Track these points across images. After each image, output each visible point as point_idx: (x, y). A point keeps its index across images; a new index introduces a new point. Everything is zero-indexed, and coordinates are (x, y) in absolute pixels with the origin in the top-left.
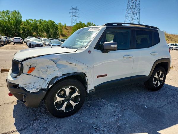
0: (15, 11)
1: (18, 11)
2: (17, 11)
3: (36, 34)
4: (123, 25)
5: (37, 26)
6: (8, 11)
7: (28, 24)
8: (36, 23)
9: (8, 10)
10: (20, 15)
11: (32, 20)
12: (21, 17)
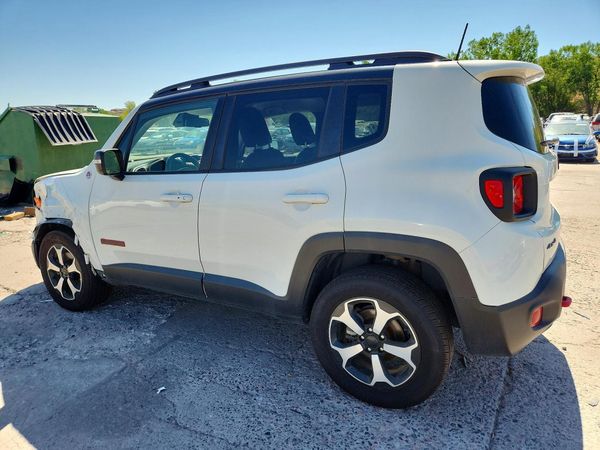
0: (519, 31)
1: (528, 27)
2: (523, 29)
3: (582, 97)
4: (212, 83)
5: (590, 68)
6: (495, 35)
7: (555, 67)
8: (586, 58)
9: (497, 31)
10: (534, 39)
11: (575, 49)
12: (535, 46)
